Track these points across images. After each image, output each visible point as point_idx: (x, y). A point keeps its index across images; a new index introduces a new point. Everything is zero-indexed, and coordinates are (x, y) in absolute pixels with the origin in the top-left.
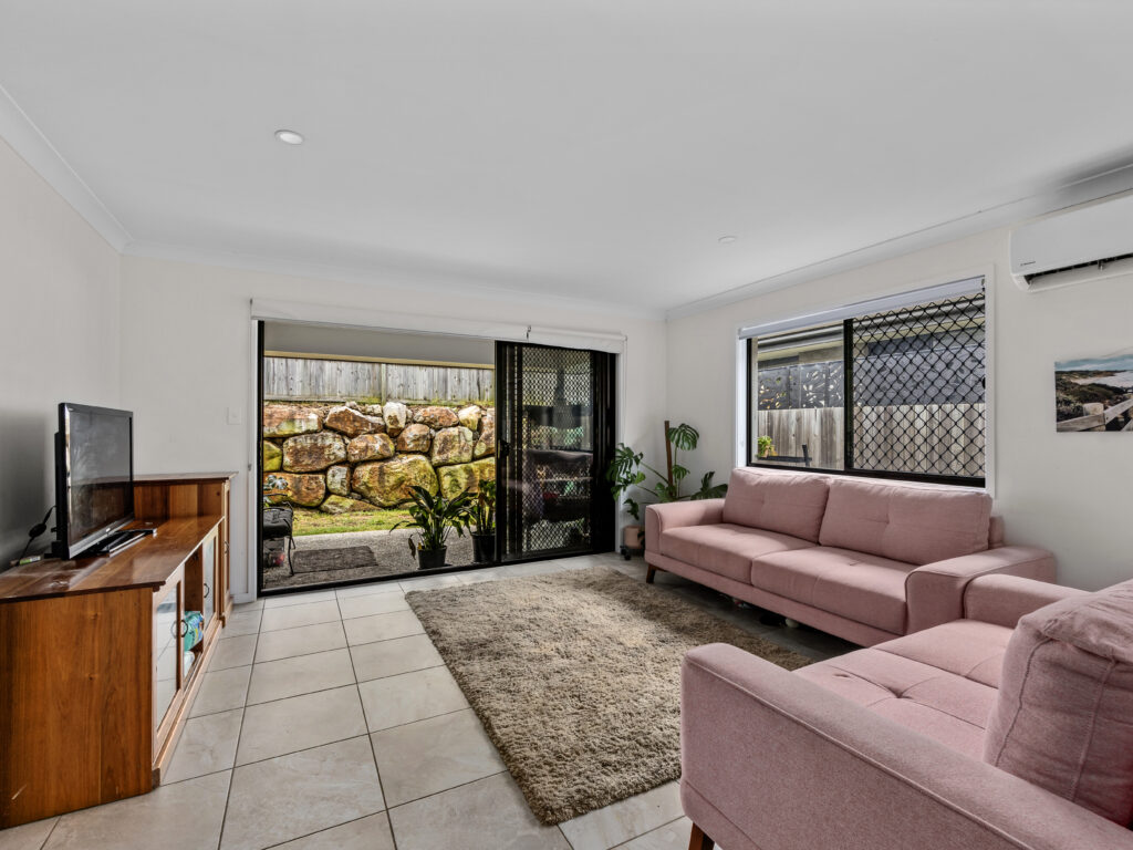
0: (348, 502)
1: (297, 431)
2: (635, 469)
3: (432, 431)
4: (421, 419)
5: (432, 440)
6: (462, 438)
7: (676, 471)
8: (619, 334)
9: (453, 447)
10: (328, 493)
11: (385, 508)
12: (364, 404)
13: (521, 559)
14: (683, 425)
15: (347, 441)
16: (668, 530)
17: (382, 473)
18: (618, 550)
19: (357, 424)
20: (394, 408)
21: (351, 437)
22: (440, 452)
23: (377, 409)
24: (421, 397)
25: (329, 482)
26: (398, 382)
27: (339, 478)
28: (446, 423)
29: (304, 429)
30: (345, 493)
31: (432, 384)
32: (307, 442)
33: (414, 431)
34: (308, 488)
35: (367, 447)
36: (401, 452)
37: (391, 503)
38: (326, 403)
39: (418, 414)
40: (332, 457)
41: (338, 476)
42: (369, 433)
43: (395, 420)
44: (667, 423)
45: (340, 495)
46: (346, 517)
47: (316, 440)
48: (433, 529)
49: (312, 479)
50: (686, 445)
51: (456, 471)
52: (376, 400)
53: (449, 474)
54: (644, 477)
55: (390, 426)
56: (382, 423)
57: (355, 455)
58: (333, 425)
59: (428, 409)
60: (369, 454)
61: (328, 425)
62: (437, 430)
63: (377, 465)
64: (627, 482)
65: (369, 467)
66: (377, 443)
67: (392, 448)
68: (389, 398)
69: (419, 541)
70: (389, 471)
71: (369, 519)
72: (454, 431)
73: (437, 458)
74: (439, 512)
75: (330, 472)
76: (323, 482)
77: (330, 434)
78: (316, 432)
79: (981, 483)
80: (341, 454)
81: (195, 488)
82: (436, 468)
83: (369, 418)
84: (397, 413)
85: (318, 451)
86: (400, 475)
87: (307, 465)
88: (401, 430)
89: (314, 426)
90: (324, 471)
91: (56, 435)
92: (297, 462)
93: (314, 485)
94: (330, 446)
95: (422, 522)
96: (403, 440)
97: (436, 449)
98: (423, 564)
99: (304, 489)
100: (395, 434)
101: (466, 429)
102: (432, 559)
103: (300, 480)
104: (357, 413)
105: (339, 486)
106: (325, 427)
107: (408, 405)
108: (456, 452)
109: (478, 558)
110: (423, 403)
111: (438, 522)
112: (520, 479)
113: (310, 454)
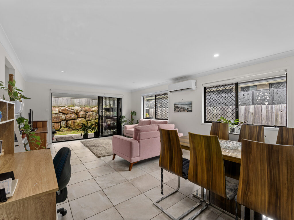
0: (66, 129)
1: (53, 113)
2: (125, 119)
3: (86, 113)
4: (83, 110)
5: (86, 115)
6: (93, 114)
7: (132, 120)
8: (122, 95)
9: (91, 117)
10: (61, 127)
11: (74, 130)
12: (69, 107)
13: (103, 136)
14: (134, 112)
15: (66, 115)
16: (127, 129)
17: (74, 122)
18: (122, 134)
19: (68, 111)
20: (77, 108)
21: (66, 114)
22: (88, 118)
23: (73, 108)
24: (83, 105)
25: (61, 124)
26: (78, 102)
27: (63, 124)
28: (89, 111)
29: (55, 113)
30: (65, 127)
31: (86, 102)
32: (56, 116)
33: (82, 113)
35: (70, 117)
36: (79, 118)
37: (76, 129)
38: (60, 107)
39: (83, 109)
40: (62, 119)
42: (71, 113)
43: (77, 110)
44: (131, 111)
45: (64, 127)
46: (66, 132)
47: (58, 115)
48: (86, 131)
49: (57, 124)
50: (134, 115)
51: (92, 122)
52: (72, 106)
53: (90, 122)
54: (126, 121)
55: (76, 112)
56: (74, 111)
57: (68, 118)
58: (62, 112)
59: (85, 108)
60: (71, 118)
61: (61, 112)
62: (87, 113)
63: (73, 121)
64: (123, 122)
65: (71, 121)
66: (73, 116)
67: (76, 117)
68: (75, 105)
69: (83, 133)
70: (76, 122)
71: (71, 132)
72: (91, 113)
73: (87, 119)
74: (87, 128)
75: (61, 122)
76: (60, 125)
77: (61, 114)
78: (58, 113)
79: (167, 120)
80: (64, 118)
81: (42, 123)
82: (87, 121)
83: (71, 110)
84: (77, 109)
85: (58, 118)
86: (78, 123)
87: (56, 121)
88: (78, 113)
89: (57, 112)
90: (60, 122)
91: (29, 113)
92: (53, 120)
94: (61, 116)
95: (83, 130)
96: (79, 115)
97: (87, 117)
98: (84, 137)
99: (55, 126)
100: (77, 114)
101: (94, 112)
102: (86, 136)
103: (54, 124)
104: (68, 109)
105: (64, 125)
106: (60, 112)
107: (80, 107)
108: (92, 117)
109: (95, 136)
110: (84, 106)
111: (87, 130)
112: (103, 122)
113: (57, 118)
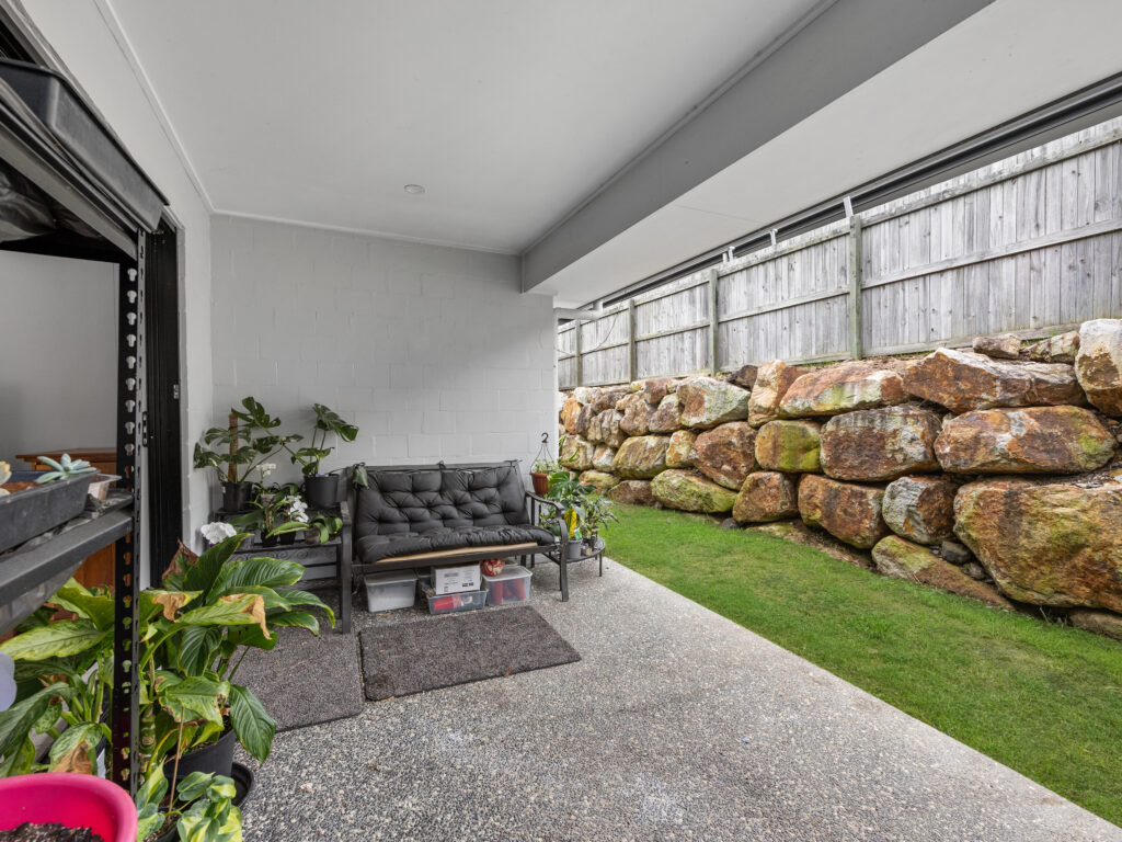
0: (924, 560)
1: (844, 404)
10: (885, 530)
15: (935, 423)
17: (1013, 510)
19: (962, 385)
21: (954, 415)
25: (885, 508)
27: (906, 503)
29: (856, 400)
30: (919, 537)
32: (854, 425)
34: (845, 511)
35: (976, 439)
40: (900, 457)
41: (905, 496)
43: (1106, 369)
45: (907, 539)
47: (872, 421)
49: (857, 495)
55: (1087, 386)
56: (1062, 379)
57: (952, 454)
58: (914, 388)
60: (981, 457)
61: (900, 389)
63: (999, 488)
70: (1037, 508)
75: (892, 487)
76: (874, 505)
77: (903, 409)
78: (876, 406)
80: (916, 452)
85: (873, 443)
86: (1069, 526)
87: (852, 467)
89: (874, 394)
90: (881, 484)
92: (836, 460)
93: (857, 508)
94: (895, 433)
99: (839, 512)
103: (837, 494)
106: (894, 395)
113: (860, 447)
